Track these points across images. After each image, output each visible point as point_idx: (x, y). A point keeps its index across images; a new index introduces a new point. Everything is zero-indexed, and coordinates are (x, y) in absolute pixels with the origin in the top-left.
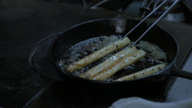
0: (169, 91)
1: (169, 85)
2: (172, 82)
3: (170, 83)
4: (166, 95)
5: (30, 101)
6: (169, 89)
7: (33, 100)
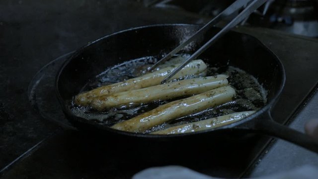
0: (261, 159)
1: (264, 147)
2: (270, 143)
3: (266, 144)
4: (255, 167)
5: (13, 162)
6: (263, 156)
7: (17, 161)
